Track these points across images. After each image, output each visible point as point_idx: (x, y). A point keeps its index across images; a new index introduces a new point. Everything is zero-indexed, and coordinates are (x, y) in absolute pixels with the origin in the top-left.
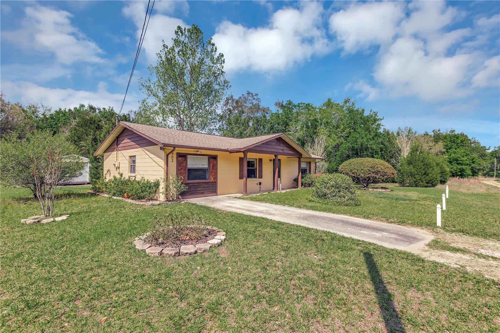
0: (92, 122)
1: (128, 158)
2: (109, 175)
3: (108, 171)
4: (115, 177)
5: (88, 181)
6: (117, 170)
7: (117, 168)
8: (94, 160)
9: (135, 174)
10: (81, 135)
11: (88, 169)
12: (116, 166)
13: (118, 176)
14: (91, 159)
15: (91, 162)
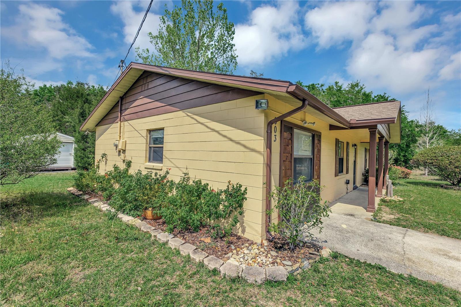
0: (80, 95)
1: (144, 133)
2: (104, 163)
3: (104, 155)
4: (116, 168)
5: (73, 166)
6: (119, 155)
7: (120, 151)
8: (80, 138)
9: (161, 165)
10: (66, 110)
11: (73, 151)
12: (120, 147)
13: (122, 166)
14: (76, 139)
15: (78, 142)
